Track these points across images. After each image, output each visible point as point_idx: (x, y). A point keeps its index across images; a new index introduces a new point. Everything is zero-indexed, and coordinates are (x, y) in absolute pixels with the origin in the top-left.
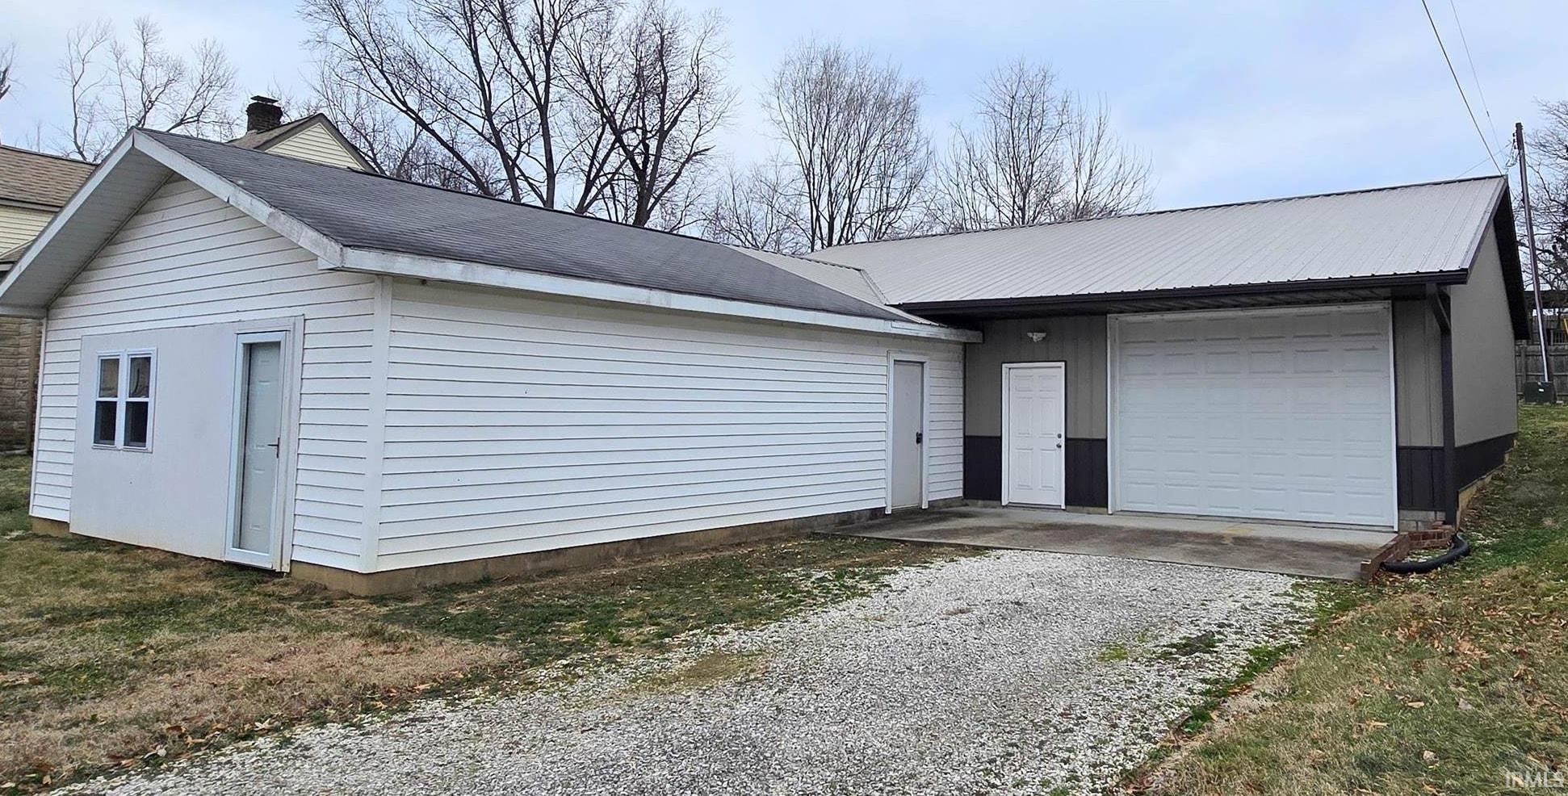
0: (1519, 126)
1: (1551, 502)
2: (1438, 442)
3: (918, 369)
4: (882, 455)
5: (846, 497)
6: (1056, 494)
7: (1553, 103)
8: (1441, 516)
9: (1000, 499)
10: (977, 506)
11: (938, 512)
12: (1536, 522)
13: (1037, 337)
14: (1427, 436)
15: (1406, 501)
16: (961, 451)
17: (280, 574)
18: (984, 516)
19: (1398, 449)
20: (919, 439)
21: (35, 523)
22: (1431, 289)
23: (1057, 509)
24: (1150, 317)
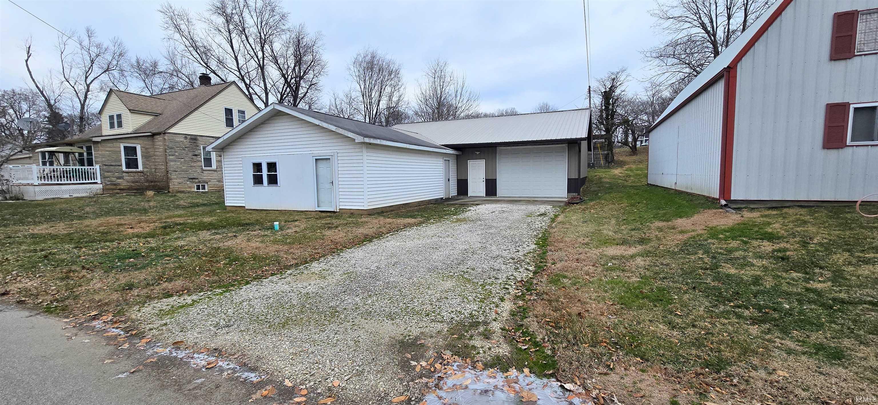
0: (590, 87)
1: (599, 190)
2: (577, 177)
3: (448, 162)
4: (442, 184)
5: (432, 195)
6: (483, 194)
7: (599, 78)
8: (577, 194)
9: (467, 195)
10: (462, 197)
11: (453, 199)
12: (597, 194)
13: (478, 153)
14: (575, 176)
15: (569, 191)
16: (456, 183)
17: (337, 212)
18: (463, 200)
19: (568, 179)
20: (449, 180)
21: (227, 208)
22: (579, 142)
23: (483, 197)
24: (508, 148)
